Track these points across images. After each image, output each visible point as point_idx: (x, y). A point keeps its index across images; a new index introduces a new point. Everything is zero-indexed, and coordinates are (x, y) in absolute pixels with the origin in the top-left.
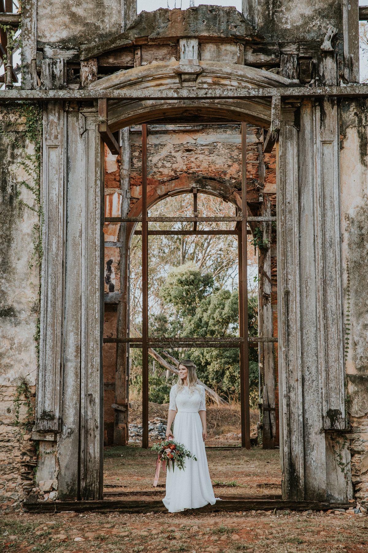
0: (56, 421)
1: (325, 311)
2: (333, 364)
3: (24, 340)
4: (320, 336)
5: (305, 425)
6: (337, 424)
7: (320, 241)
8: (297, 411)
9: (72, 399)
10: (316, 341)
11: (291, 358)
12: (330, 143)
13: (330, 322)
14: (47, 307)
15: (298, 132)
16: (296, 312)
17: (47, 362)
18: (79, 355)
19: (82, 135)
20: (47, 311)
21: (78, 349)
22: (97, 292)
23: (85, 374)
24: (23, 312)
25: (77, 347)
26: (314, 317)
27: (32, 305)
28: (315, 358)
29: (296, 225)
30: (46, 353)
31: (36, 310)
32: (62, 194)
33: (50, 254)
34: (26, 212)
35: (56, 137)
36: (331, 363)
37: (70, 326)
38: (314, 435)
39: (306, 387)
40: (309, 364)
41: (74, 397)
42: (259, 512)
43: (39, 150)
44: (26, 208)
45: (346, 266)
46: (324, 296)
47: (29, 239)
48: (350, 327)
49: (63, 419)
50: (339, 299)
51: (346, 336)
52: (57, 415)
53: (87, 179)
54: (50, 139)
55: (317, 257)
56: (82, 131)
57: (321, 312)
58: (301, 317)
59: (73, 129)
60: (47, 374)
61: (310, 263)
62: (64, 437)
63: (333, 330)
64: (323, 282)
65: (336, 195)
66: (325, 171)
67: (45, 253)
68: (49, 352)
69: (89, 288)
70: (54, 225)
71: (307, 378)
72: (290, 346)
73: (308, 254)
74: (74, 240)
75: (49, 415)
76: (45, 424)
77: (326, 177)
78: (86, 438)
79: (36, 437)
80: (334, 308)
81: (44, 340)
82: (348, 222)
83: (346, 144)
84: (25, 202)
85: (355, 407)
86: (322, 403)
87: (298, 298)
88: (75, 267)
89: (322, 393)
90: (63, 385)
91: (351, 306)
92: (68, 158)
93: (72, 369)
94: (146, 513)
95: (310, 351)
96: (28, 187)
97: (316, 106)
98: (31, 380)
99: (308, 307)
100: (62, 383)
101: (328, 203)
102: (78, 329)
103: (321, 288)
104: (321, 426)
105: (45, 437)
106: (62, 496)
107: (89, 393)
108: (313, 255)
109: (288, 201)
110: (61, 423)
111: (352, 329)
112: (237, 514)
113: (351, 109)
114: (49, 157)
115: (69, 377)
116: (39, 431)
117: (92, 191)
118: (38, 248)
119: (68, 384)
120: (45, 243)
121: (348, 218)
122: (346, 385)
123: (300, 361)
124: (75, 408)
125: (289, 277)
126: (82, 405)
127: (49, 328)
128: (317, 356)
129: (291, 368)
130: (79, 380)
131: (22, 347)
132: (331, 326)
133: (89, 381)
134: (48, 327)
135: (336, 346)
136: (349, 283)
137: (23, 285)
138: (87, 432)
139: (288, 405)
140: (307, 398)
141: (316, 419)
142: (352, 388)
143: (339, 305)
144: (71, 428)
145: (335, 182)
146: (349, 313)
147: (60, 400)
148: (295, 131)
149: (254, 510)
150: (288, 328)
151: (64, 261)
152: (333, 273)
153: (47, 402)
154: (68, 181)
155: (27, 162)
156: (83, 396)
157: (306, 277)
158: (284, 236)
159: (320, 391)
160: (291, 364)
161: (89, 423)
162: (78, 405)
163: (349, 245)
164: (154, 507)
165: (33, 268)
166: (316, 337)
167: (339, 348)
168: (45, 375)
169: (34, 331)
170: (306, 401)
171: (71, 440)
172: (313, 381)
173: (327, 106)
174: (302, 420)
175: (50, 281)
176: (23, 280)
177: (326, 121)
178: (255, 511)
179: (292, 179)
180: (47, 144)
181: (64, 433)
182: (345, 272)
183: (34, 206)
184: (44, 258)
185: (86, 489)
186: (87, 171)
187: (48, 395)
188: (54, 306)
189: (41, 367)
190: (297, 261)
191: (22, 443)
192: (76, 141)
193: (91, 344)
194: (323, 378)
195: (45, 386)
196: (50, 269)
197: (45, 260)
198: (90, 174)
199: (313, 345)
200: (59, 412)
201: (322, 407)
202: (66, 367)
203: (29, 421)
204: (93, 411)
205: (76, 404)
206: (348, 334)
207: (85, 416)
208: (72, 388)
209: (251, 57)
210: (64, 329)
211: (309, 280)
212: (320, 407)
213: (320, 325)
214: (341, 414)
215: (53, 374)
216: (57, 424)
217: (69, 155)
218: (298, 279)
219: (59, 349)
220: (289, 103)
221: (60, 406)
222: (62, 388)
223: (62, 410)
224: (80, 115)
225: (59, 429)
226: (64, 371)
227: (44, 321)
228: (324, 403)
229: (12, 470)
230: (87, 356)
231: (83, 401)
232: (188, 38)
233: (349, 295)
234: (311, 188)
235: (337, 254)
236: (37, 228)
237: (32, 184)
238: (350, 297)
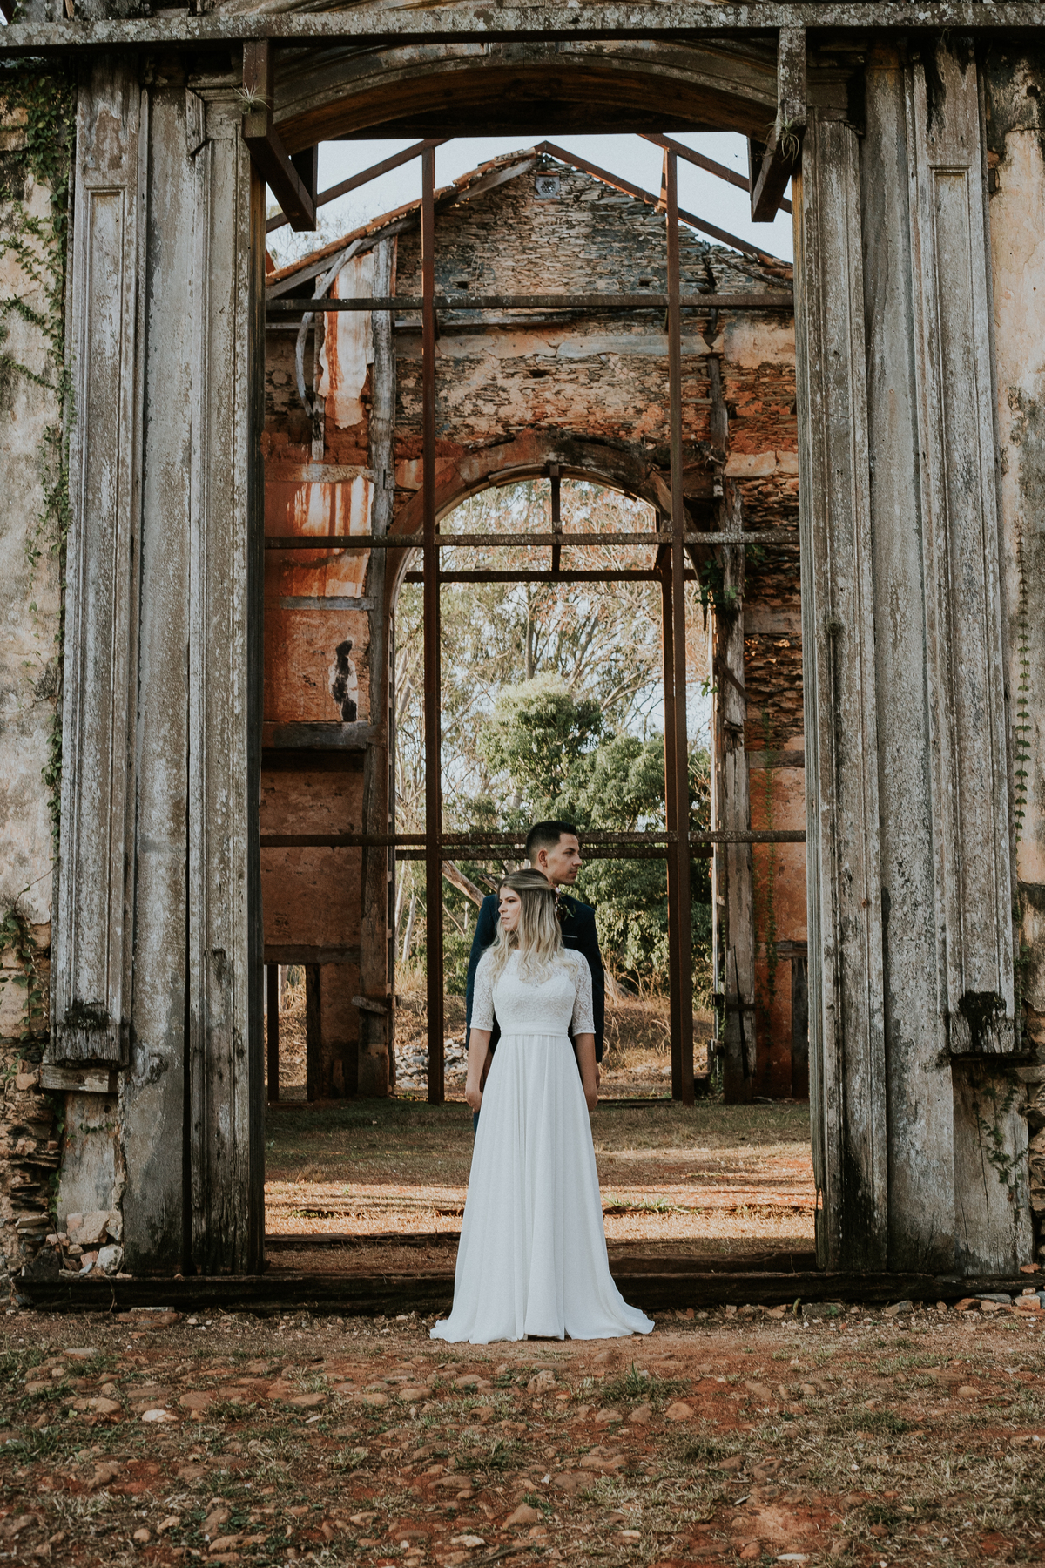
0: (112, 1032)
1: (952, 685)
2: (978, 851)
3: (14, 783)
4: (938, 765)
5: (890, 1040)
6: (991, 1036)
7: (934, 469)
8: (867, 998)
9: (162, 965)
10: (926, 780)
11: (848, 834)
12: (960, 174)
13: (968, 721)
14: (84, 679)
15: (861, 139)
16: (862, 693)
17: (83, 850)
18: (184, 828)
19: (193, 155)
20: (83, 692)
21: (180, 811)
22: (239, 633)
23: (201, 887)
24: (12, 696)
25: (177, 805)
26: (920, 706)
27: (36, 677)
28: (922, 833)
29: (858, 422)
30: (79, 821)
31: (50, 690)
32: (131, 331)
33: (93, 516)
34: (23, 393)
35: (115, 163)
36: (973, 850)
37: (155, 739)
38: (918, 1071)
39: (894, 924)
40: (905, 853)
41: (169, 958)
42: (748, 1308)
43: (62, 203)
44: (23, 378)
45: (1016, 548)
46: (948, 639)
47: (30, 474)
48: (1029, 736)
49: (136, 1028)
50: (996, 648)
51: (1017, 766)
52: (116, 1014)
53: (209, 286)
54: (97, 169)
55: (925, 519)
56: (194, 142)
57: (942, 690)
58: (879, 706)
59: (169, 138)
60: (84, 888)
61: (905, 540)
62: (138, 1081)
63: (977, 744)
64: (947, 595)
65: (980, 331)
66: (946, 257)
67: (76, 513)
68: (90, 820)
69: (215, 620)
70: (105, 427)
71: (896, 895)
72: (845, 797)
73: (899, 511)
74: (167, 474)
75: (92, 1015)
76: (80, 1042)
77: (949, 276)
78: (206, 1086)
79: (53, 1082)
80: (980, 678)
81: (73, 783)
82: (1020, 413)
83: (1005, 179)
84: (19, 362)
86: (943, 973)
87: (869, 648)
88: (169, 554)
89: (944, 942)
90: (134, 922)
91: (1032, 671)
92: (150, 226)
93: (162, 872)
94: (394, 1316)
95: (908, 813)
96: (30, 315)
97: (911, 66)
98: (36, 906)
99: (899, 675)
100: (131, 915)
101: (956, 354)
102: (179, 746)
103: (939, 615)
104: (941, 1045)
105: (81, 1081)
106: (137, 1261)
107: (216, 946)
108: (914, 513)
109: (833, 347)
110: (130, 1037)
111: (1037, 744)
112: (681, 1316)
113: (1019, 77)
114: (92, 223)
115: (152, 897)
116: (61, 1064)
117: (223, 322)
118: (57, 502)
119: (150, 918)
120: (78, 483)
121: (1017, 401)
122: (1017, 917)
123: (874, 843)
124: (173, 994)
125: (841, 582)
126: (195, 984)
127: (90, 747)
128: (929, 829)
129: (847, 865)
130: (183, 907)
131: (9, 804)
132: (971, 732)
133: (214, 910)
134: (86, 741)
135: (988, 797)
136: (1025, 602)
137: (12, 615)
138: (209, 1067)
139: (839, 981)
140: (897, 959)
141: (924, 1022)
142: (1035, 925)
143: (996, 668)
144: (159, 1055)
145: (976, 289)
146: (1028, 695)
147: (125, 969)
148: (850, 137)
149: (732, 1303)
150: (838, 740)
151: (137, 537)
152: (975, 569)
153: (86, 975)
154: (149, 294)
155: (28, 240)
156: (195, 955)
157: (891, 582)
158: (822, 454)
159: (939, 936)
160: (849, 852)
161: (215, 1041)
162: (181, 985)
163: (1024, 483)
164: (418, 1299)
165: (42, 562)
166: (925, 768)
167: (996, 803)
168: (79, 892)
169: (45, 754)
170: (894, 968)
171: (161, 1091)
172: (917, 905)
173: (946, 63)
174: (881, 1026)
175: (91, 599)
176: (11, 599)
177: (944, 108)
178: (734, 1308)
179: (844, 281)
180: (89, 183)
181: (140, 1068)
182: (1014, 565)
183: (46, 371)
184: (73, 528)
185: (208, 1238)
186: (209, 262)
187: (88, 954)
188: (104, 676)
189: (65, 866)
190: (864, 533)
191: (11, 1099)
192: (177, 176)
193: (221, 795)
194: (948, 894)
195: (78, 926)
196: (92, 564)
197: (78, 534)
198: (218, 271)
199: (917, 792)
200: (123, 1005)
201: (945, 986)
202: (142, 865)
203: (31, 1033)
204: (227, 1004)
205: (174, 980)
206: (1023, 758)
207: (202, 1017)
208: (163, 932)
210: (138, 750)
211: (900, 591)
212: (938, 987)
213: (937, 730)
214: (1003, 1005)
215: (103, 888)
216: (117, 1041)
217: (155, 215)
218: (867, 589)
219: (119, 810)
220: (829, 55)
221: (124, 986)
222: (130, 930)
223: (132, 998)
224: (190, 96)
225: (122, 1057)
226: (136, 879)
227: (73, 724)
228: (952, 973)
230: (206, 833)
231: (195, 971)
233: (1025, 638)
234: (903, 309)
235: (987, 510)
236: (54, 438)
237: (43, 306)
238: (1029, 644)
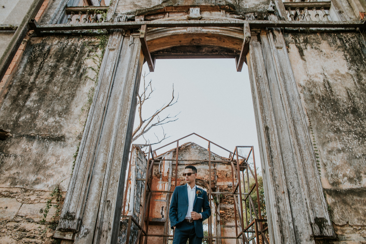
0: (75, 221)
1: (298, 140)
2: (311, 179)
3: (67, 157)
4: (297, 159)
5: (296, 232)
6: (325, 231)
7: (285, 96)
8: (287, 219)
9: (93, 204)
10: (294, 162)
11: (276, 175)
12: (281, 48)
13: (303, 148)
14: (88, 135)
15: (261, 44)
16: (275, 141)
17: (79, 173)
18: (105, 169)
19: (130, 45)
20: (87, 137)
21: (105, 165)
22: (125, 126)
23: (107, 184)
24: (71, 139)
25: (104, 164)
26: (290, 145)
27: (78, 135)
28: (295, 175)
29: (267, 88)
30: (79, 166)
31: (80, 138)
32: (112, 70)
33: (97, 102)
34: (88, 81)
35: (115, 45)
36: (310, 179)
37: (101, 149)
38: (305, 241)
39: (291, 199)
40: (292, 180)
41: (95, 202)
43: (103, 52)
44: (89, 79)
45: (306, 113)
46: (295, 130)
47: (86, 96)
48: (318, 152)
49: (83, 221)
50: (306, 132)
51: (317, 159)
52: (78, 216)
53: (130, 65)
54: (111, 46)
55: (284, 106)
56: (131, 43)
57: (295, 141)
58: (280, 145)
59: (126, 43)
60: (77, 182)
61: (280, 111)
62: (80, 236)
63: (306, 153)
64: (293, 120)
65: (290, 72)
66: (281, 61)
67: (94, 101)
68: (82, 166)
69: (120, 124)
70: (104, 87)
71: (291, 191)
72: (274, 166)
73: (278, 105)
74: (115, 96)
75: (71, 216)
76: (67, 224)
77: (282, 64)
78: (99, 238)
79: (57, 235)
80: (304, 139)
81: (80, 157)
82: (301, 88)
83: (290, 50)
84: (89, 77)
85: (337, 217)
86: (308, 211)
87: (276, 132)
88: (113, 111)
89: (306, 203)
90: (88, 192)
91: (315, 138)
92: (120, 55)
93: (98, 180)
95: (291, 171)
96: (93, 69)
97: (269, 33)
98: (64, 187)
99: (283, 138)
100: (87, 190)
101: (286, 76)
102: (107, 150)
103: (292, 125)
104: (311, 233)
105: (65, 236)
107: (108, 199)
108: (282, 106)
109: (259, 76)
110: (80, 224)
111: (320, 154)
113: (289, 36)
114: (108, 54)
115: (94, 186)
116: (60, 230)
117: (131, 71)
118: (90, 101)
119: (92, 192)
120: (95, 96)
121: (300, 86)
122: (325, 197)
123: (284, 177)
124: (94, 213)
125: (267, 118)
126: (101, 209)
127: (86, 149)
128: (297, 174)
129: (277, 183)
130: (101, 189)
131: (64, 162)
132: (304, 151)
133: (109, 190)
134: (85, 148)
135: (311, 166)
136: (310, 123)
137: (75, 122)
138: (100, 233)
139: (279, 214)
140: (294, 208)
141: (304, 226)
142: (330, 200)
143: (307, 136)
144: (88, 229)
145: (288, 66)
146: (315, 143)
147: (83, 204)
148: (259, 43)
150: (271, 153)
151: (106, 107)
152: (297, 116)
153: (73, 205)
154: (117, 66)
155: (96, 58)
156: (102, 201)
157: (278, 119)
158: (260, 94)
159: (305, 201)
160: (277, 179)
161: (104, 226)
162: (97, 209)
163: (305, 100)
165: (85, 112)
166: (293, 159)
167: (314, 167)
168: (75, 183)
169: (75, 152)
170: (293, 211)
171: (86, 240)
172: (297, 193)
173: (275, 32)
174: (292, 227)
175: (93, 118)
176: (76, 119)
177: (276, 39)
179: (260, 65)
180: (109, 48)
181: (81, 233)
182: (306, 116)
183: (94, 78)
186: (130, 61)
187: (74, 199)
188: (92, 135)
189: (73, 176)
190: (271, 108)
191: (44, 240)
192: (126, 49)
193: (116, 162)
194: (306, 190)
195: (73, 192)
196: (95, 112)
197: (93, 105)
198: (132, 63)
199: (292, 165)
200: (80, 214)
201: (309, 215)
202: (93, 178)
203: (55, 221)
204: (109, 215)
205: (96, 208)
206: (318, 157)
207: (101, 219)
208: (95, 195)
209: (229, 16)
210: (97, 151)
211: (281, 121)
212: (307, 216)
213: (295, 150)
214: (327, 221)
215: (82, 183)
216: (76, 224)
217: (121, 54)
218: (273, 120)
219: (89, 164)
220: (253, 31)
221: (82, 209)
222: (87, 194)
223: (83, 212)
224: (131, 36)
225: (77, 229)
226: (91, 181)
227: (83, 144)
228: (310, 212)
230: (110, 170)
231: (101, 206)
233: (312, 131)
234: (273, 70)
235: (298, 104)
236: (93, 89)
237: (96, 68)
238: (313, 132)
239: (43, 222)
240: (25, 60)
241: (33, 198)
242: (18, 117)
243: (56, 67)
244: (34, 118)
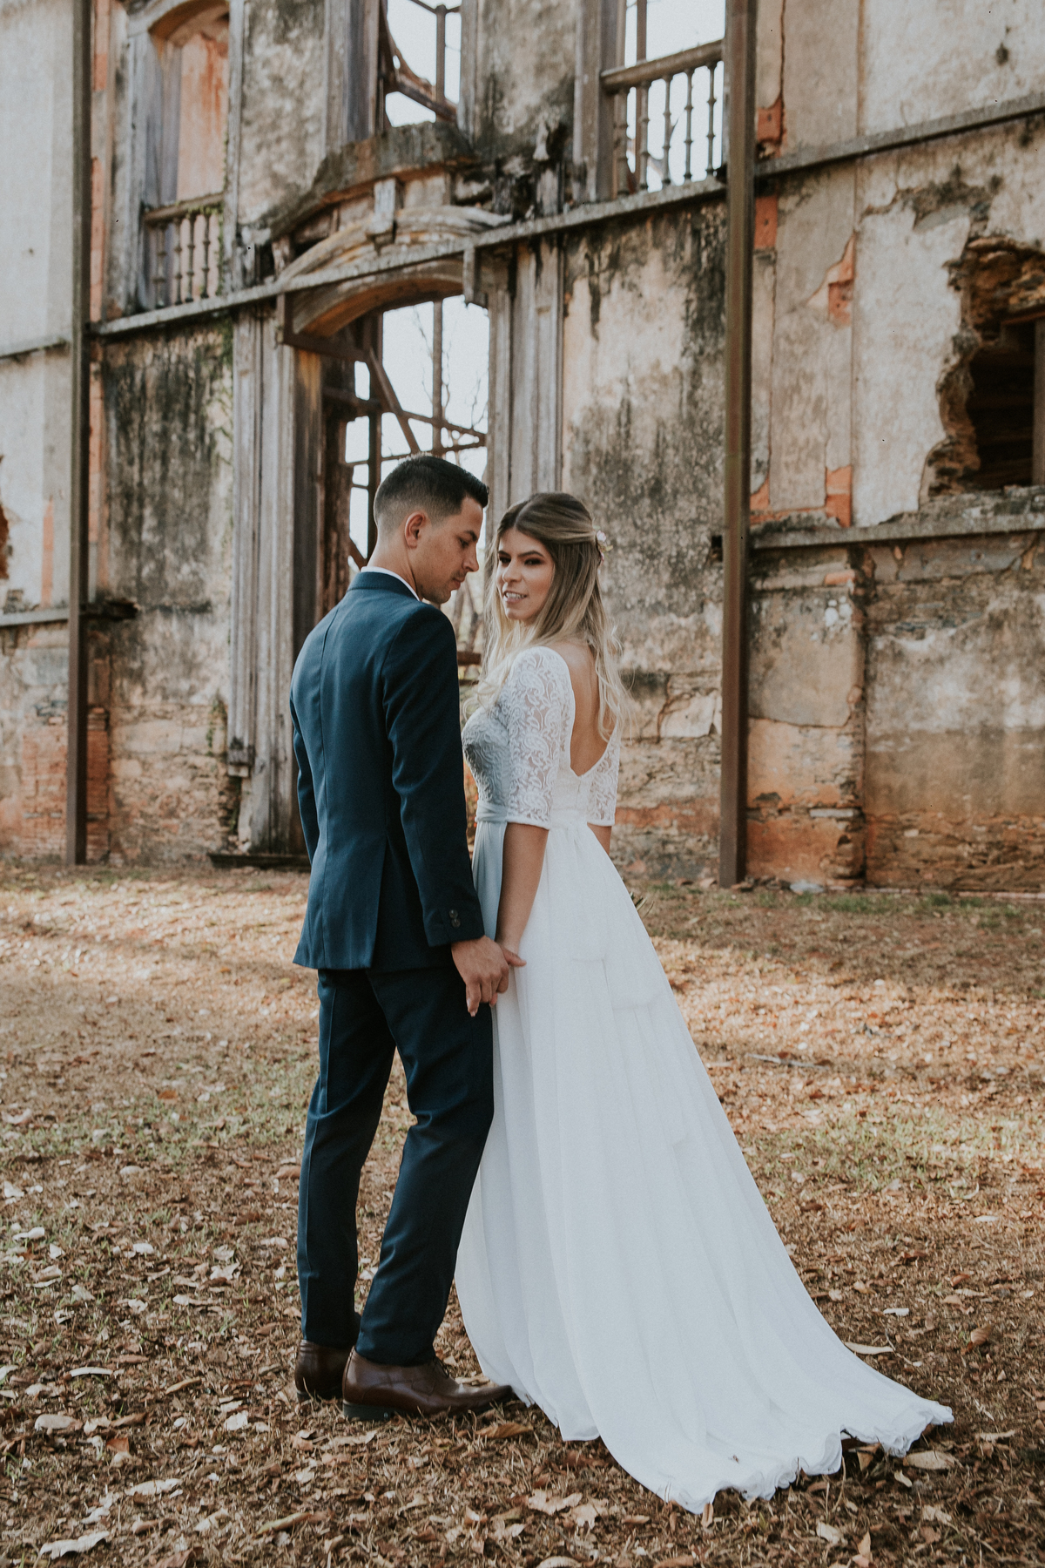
0: (246, 749)
3: (220, 643)
9: (264, 723)
12: (547, 311)
17: (238, 670)
18: (270, 661)
20: (238, 602)
21: (270, 654)
23: (275, 687)
24: (219, 606)
25: (269, 652)
29: (504, 448)
30: (237, 660)
34: (223, 467)
37: (261, 622)
41: (266, 719)
44: (223, 462)
47: (225, 507)
49: (255, 749)
52: (246, 743)
53: (281, 411)
54: (241, 362)
59: (269, 342)
60: (238, 688)
62: (257, 772)
66: (541, 356)
67: (236, 521)
69: (281, 567)
70: (246, 483)
75: (240, 743)
76: (237, 755)
77: (542, 366)
78: (277, 774)
79: (232, 772)
81: (234, 642)
83: (572, 307)
84: (222, 455)
88: (267, 540)
90: (255, 703)
92: (262, 385)
93: (264, 680)
96: (225, 434)
97: (531, 254)
98: (225, 696)
100: (253, 699)
102: (269, 624)
105: (240, 772)
106: (254, 849)
110: (253, 753)
113: (580, 249)
114: (240, 385)
115: (260, 691)
116: (233, 764)
120: (237, 508)
121: (571, 428)
124: (267, 734)
126: (273, 729)
130: (270, 696)
131: (218, 654)
133: (280, 697)
137: (221, 570)
138: (278, 766)
144: (263, 760)
147: (251, 723)
153: (238, 725)
154: (262, 418)
155: (223, 397)
156: (273, 716)
161: (280, 754)
162: (269, 729)
168: (236, 688)
171: (263, 776)
173: (544, 249)
175: (241, 561)
176: (219, 562)
177: (542, 275)
180: (239, 366)
181: (256, 766)
183: (229, 459)
184: (234, 530)
185: (277, 839)
186: (280, 400)
187: (239, 715)
188: (245, 595)
189: (233, 677)
191: (219, 780)
192: (271, 360)
193: (283, 646)
195: (236, 703)
196: (241, 545)
198: (283, 404)
200: (250, 740)
202: (257, 677)
203: (224, 751)
204: (284, 739)
205: (267, 728)
207: (275, 744)
208: (264, 708)
209: (462, 191)
215: (244, 688)
216: (249, 754)
217: (264, 380)
219: (250, 654)
221: (250, 730)
222: (253, 705)
223: (254, 735)
225: (251, 761)
226: (256, 684)
227: (235, 617)
229: (212, 813)
230: (277, 663)
231: (273, 723)
232: (383, 178)
236: (231, 489)
237: (228, 428)
239: (211, 754)
240: (113, 424)
241: (193, 718)
242: (139, 570)
243: (164, 435)
244: (161, 567)
